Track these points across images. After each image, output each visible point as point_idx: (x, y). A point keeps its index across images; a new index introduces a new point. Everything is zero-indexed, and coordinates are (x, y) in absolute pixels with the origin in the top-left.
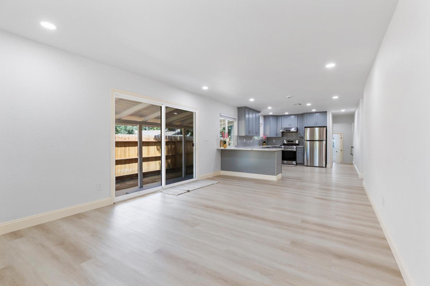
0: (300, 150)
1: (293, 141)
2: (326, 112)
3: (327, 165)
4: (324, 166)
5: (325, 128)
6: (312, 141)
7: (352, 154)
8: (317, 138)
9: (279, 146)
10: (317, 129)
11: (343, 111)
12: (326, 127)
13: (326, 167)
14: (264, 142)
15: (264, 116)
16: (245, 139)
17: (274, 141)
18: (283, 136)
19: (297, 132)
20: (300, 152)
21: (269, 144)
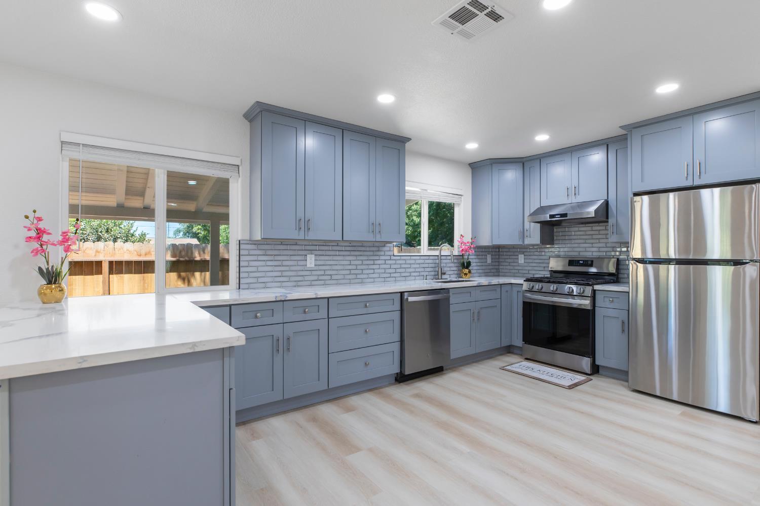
0: (611, 306)
1: (592, 261)
9: (521, 281)
14: (466, 265)
15: (470, 164)
16: (313, 256)
17: (521, 259)
18: (555, 242)
19: (607, 222)
20: (611, 313)
21: (503, 271)
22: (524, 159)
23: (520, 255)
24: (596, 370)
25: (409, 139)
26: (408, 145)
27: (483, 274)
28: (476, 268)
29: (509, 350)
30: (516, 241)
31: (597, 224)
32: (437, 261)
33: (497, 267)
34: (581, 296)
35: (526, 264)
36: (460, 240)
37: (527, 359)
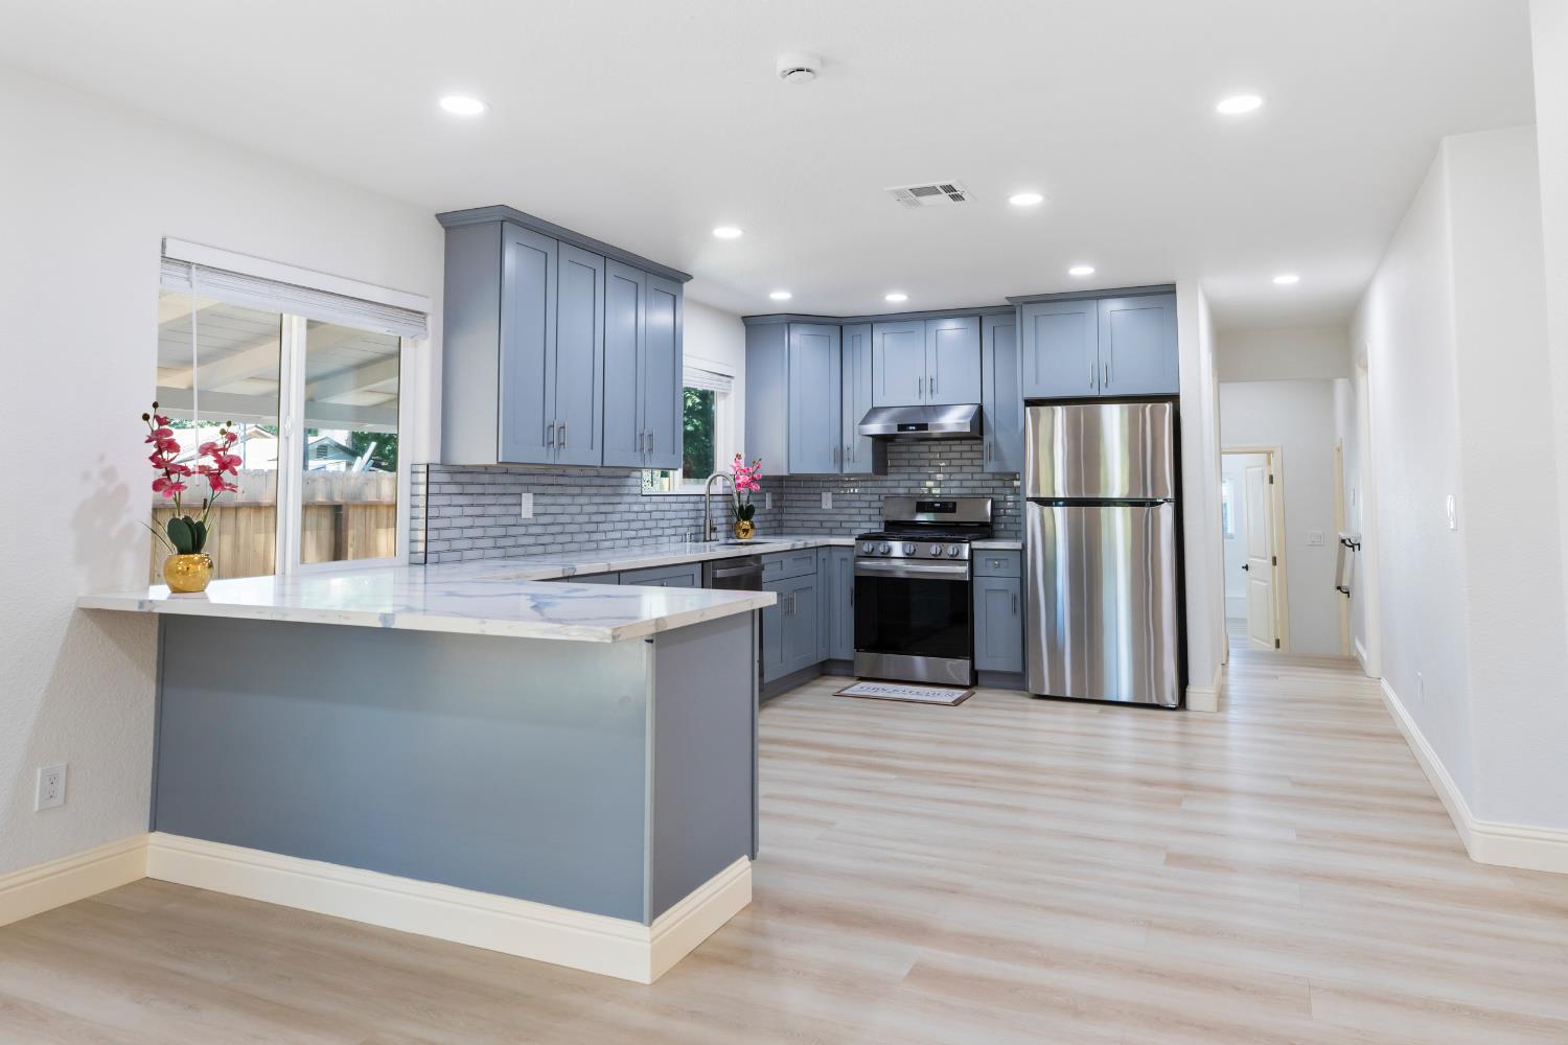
0: (997, 573)
1: (955, 504)
2: (1167, 291)
3: (1192, 691)
4: (1171, 699)
5: (1168, 406)
6: (1087, 502)
7: (1345, 584)
8: (1116, 481)
9: (851, 541)
10: (1113, 418)
11: (1286, 280)
12: (1174, 398)
13: (1182, 704)
14: (746, 513)
15: (745, 319)
16: (531, 495)
17: (827, 501)
18: (890, 470)
19: (982, 439)
20: (998, 584)
21: (790, 524)
22: (844, 321)
23: (824, 494)
24: (976, 680)
25: (689, 277)
26: (686, 286)
27: (771, 530)
28: (762, 518)
29: (825, 669)
30: (830, 469)
31: (958, 442)
32: (702, 506)
33: (779, 517)
34: (955, 559)
35: (835, 511)
36: (735, 465)
37: (862, 679)
